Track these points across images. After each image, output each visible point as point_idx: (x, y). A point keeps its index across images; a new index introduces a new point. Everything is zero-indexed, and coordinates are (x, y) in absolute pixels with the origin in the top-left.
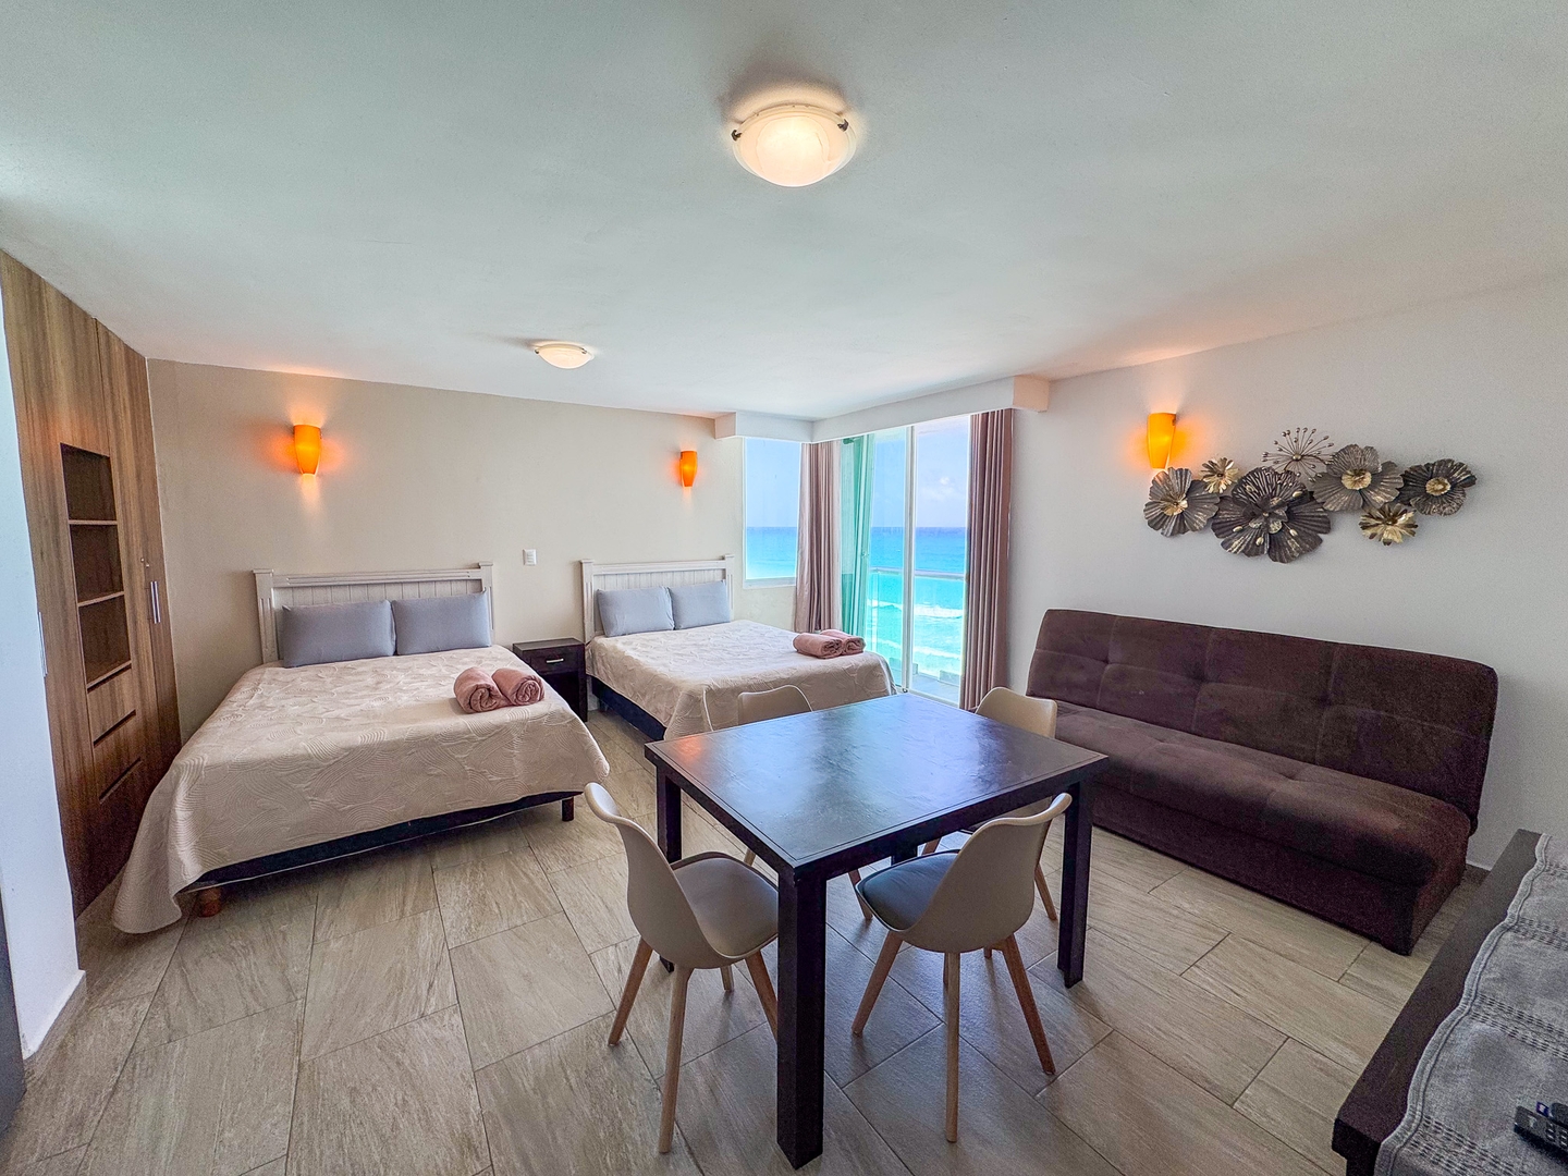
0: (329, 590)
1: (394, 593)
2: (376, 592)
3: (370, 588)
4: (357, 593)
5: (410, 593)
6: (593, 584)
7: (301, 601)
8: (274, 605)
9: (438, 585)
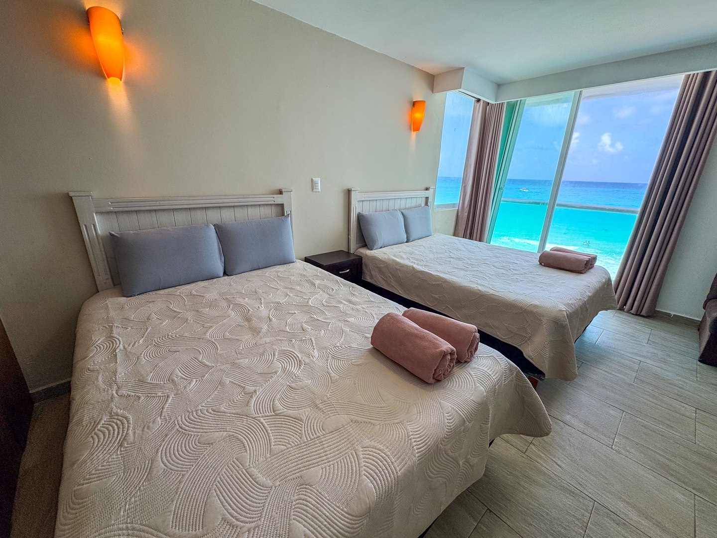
0: (154, 214)
1: (214, 216)
2: (199, 216)
3: (193, 213)
4: (181, 218)
5: (227, 217)
6: (357, 208)
7: (127, 226)
8: (99, 232)
9: (250, 209)
